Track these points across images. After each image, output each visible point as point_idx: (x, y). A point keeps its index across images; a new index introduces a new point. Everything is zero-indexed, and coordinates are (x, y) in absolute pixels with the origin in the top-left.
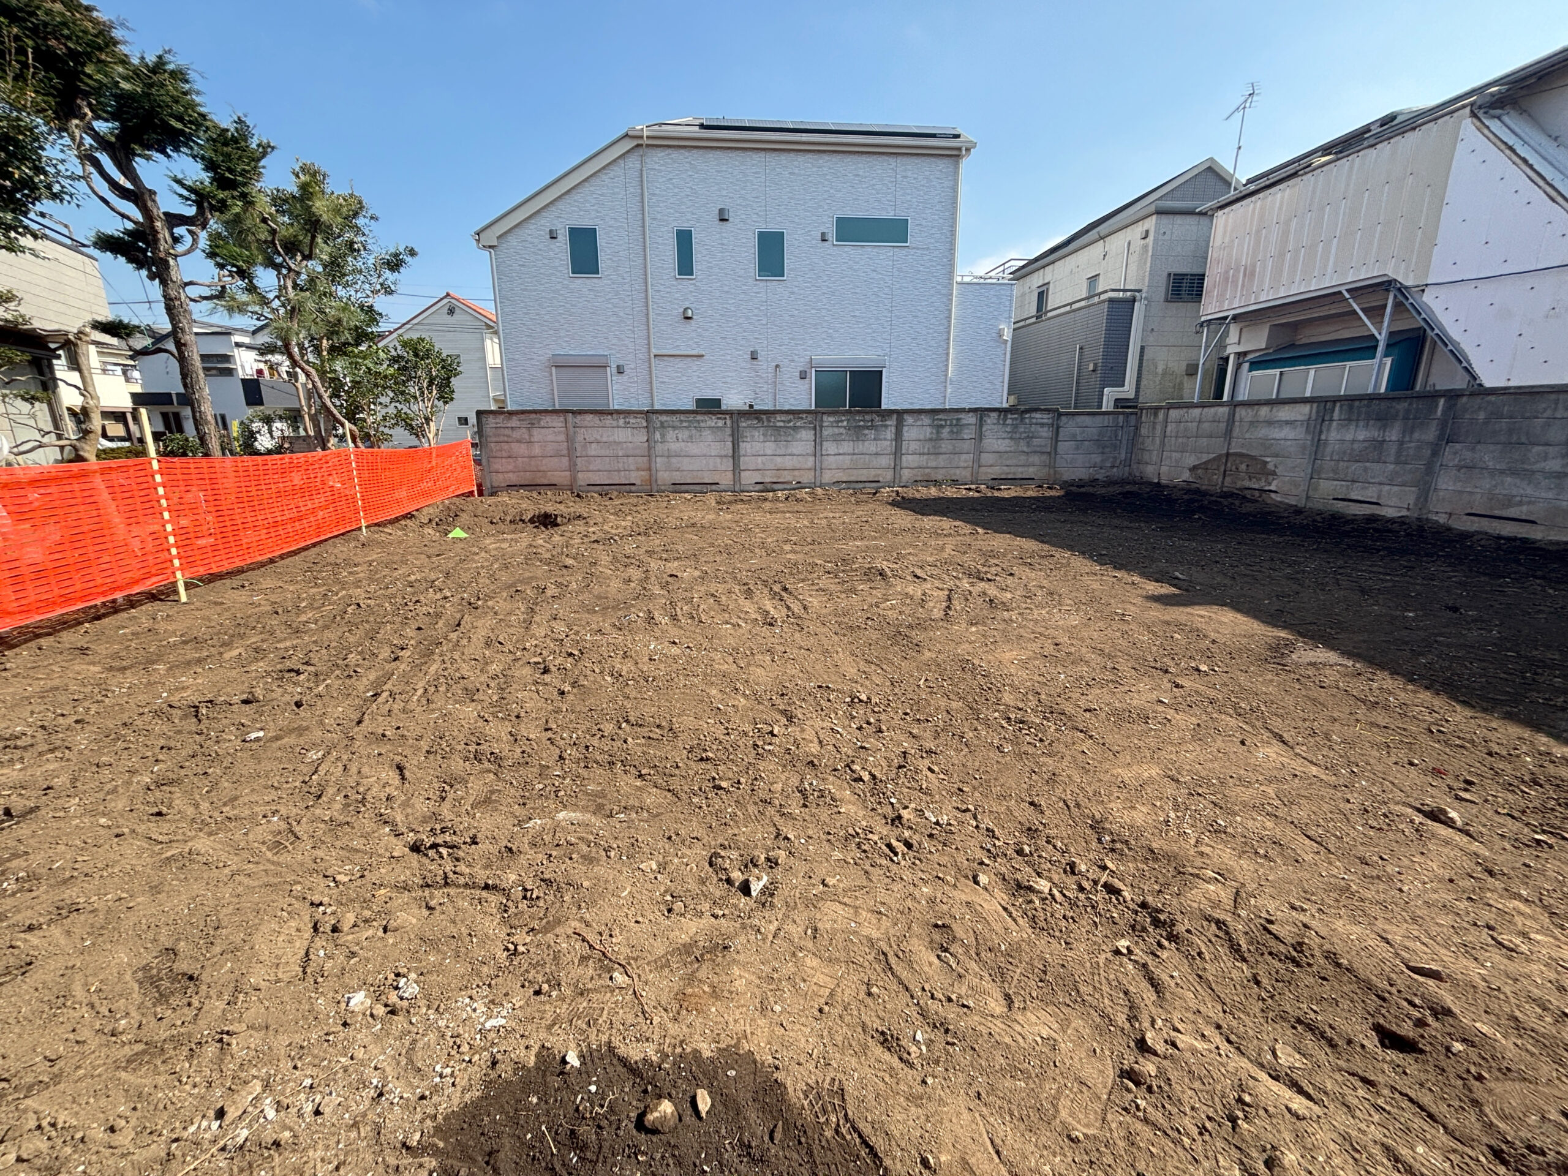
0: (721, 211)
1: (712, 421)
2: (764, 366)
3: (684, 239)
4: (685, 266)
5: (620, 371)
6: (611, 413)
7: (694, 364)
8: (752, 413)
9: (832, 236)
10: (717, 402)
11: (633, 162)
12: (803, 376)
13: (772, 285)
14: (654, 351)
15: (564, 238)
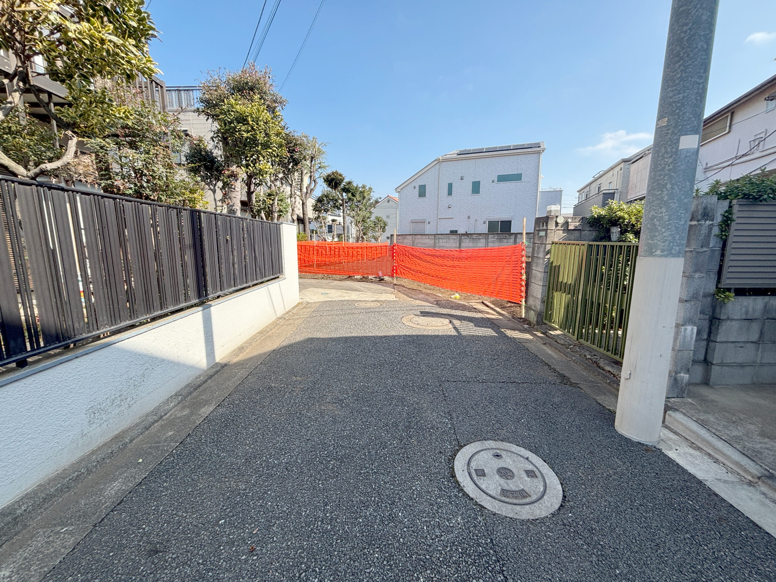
0: (461, 177)
1: (453, 237)
2: (472, 220)
3: (450, 186)
4: (450, 193)
5: (429, 223)
6: (424, 235)
7: (450, 220)
8: (466, 234)
9: (496, 181)
10: (456, 231)
11: (437, 167)
12: (484, 223)
13: (476, 196)
14: (439, 217)
15: (417, 188)
